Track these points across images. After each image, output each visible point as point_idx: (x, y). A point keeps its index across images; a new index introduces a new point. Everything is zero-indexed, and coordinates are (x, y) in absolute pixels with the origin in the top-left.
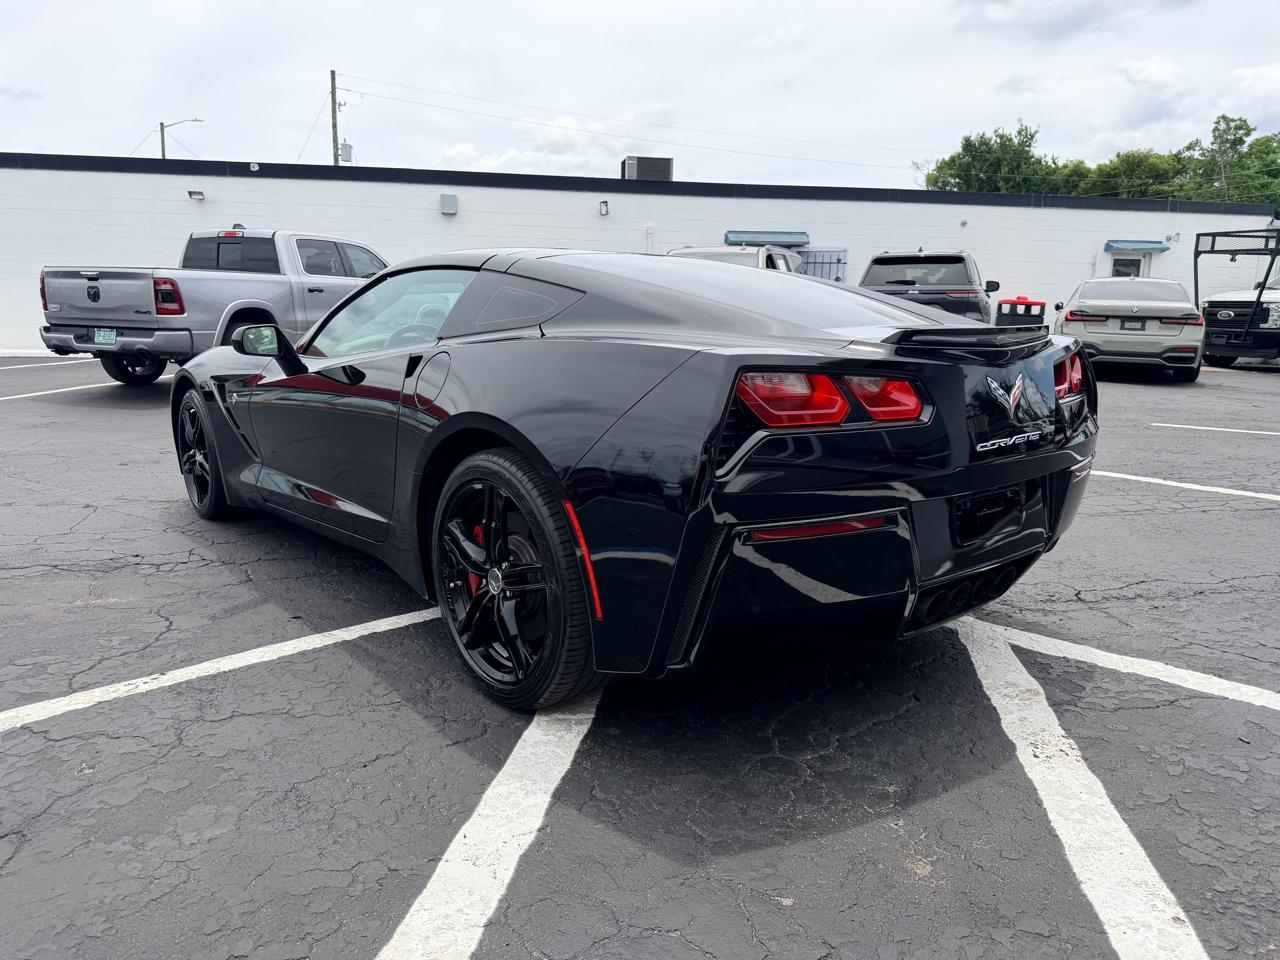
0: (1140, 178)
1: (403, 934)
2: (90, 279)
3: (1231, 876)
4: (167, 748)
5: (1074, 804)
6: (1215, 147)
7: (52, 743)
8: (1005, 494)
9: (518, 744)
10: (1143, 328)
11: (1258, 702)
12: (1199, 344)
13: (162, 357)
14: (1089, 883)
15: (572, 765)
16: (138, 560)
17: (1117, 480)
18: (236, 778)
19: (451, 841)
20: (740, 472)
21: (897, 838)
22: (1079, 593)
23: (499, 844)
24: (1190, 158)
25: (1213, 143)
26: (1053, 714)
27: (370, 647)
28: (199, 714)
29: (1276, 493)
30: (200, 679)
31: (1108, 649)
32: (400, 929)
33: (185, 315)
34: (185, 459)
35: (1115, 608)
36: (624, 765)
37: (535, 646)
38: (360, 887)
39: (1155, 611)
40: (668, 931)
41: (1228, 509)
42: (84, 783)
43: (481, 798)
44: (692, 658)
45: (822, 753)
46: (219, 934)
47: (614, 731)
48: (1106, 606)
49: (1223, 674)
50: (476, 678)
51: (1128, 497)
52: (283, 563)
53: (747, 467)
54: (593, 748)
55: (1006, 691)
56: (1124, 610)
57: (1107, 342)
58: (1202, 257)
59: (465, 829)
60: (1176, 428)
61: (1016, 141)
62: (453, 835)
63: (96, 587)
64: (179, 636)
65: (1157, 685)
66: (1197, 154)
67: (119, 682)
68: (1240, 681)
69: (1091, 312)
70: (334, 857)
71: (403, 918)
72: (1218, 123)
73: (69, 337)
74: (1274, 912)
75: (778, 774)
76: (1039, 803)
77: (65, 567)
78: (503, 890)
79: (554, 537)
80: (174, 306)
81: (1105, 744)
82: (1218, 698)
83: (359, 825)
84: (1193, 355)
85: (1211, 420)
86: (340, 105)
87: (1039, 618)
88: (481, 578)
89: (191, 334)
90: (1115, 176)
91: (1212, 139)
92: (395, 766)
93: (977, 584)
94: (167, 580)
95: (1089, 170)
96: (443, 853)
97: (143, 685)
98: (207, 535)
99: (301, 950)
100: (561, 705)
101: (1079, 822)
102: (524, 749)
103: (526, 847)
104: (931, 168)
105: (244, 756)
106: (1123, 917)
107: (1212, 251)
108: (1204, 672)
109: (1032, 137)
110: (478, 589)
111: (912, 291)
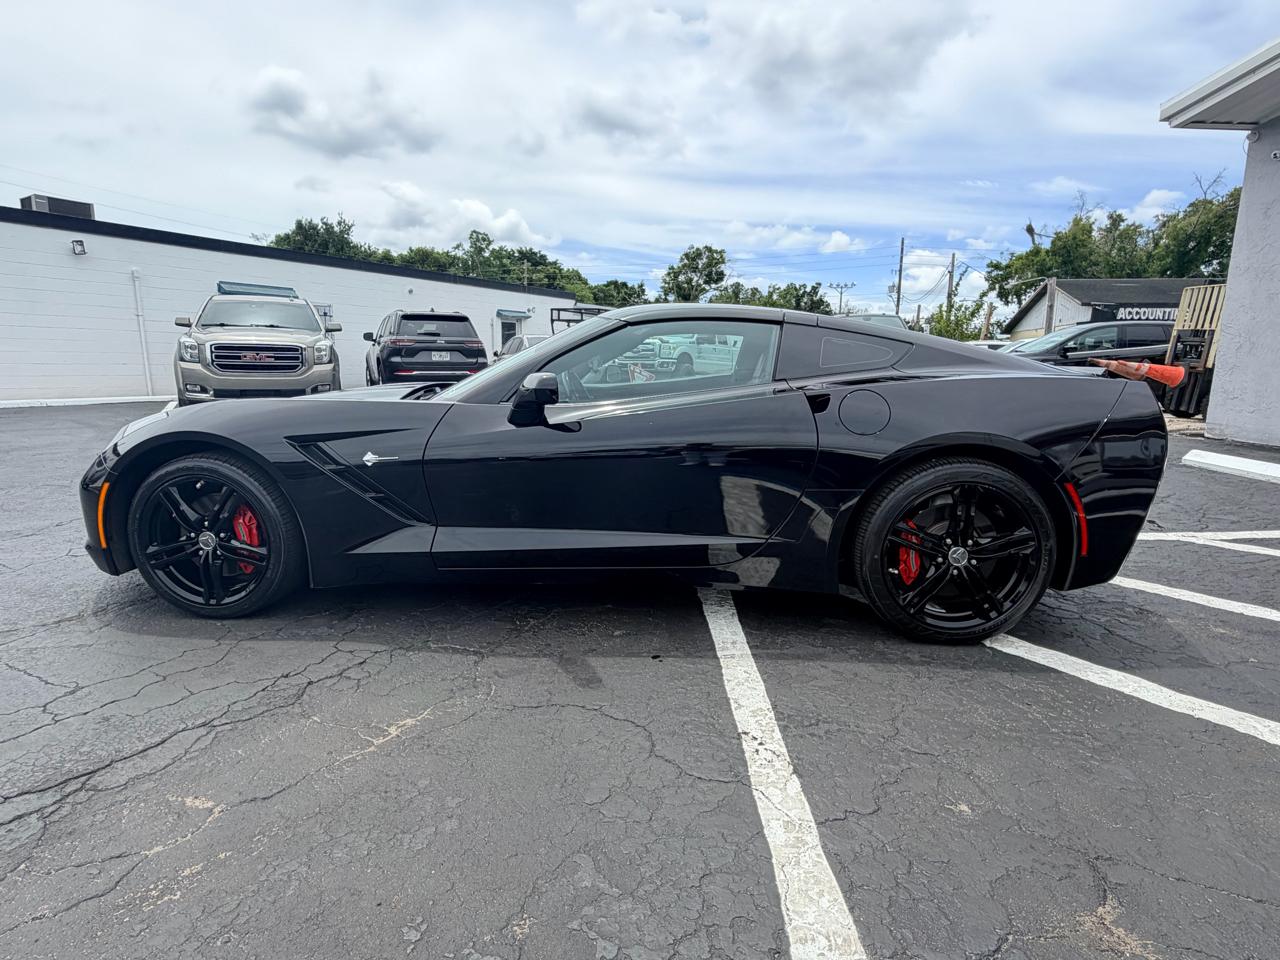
9: (1025, 658)
58: (555, 323)
61: (337, 229)
102: (1035, 659)
107: (559, 320)
109: (350, 228)
111: (441, 341)
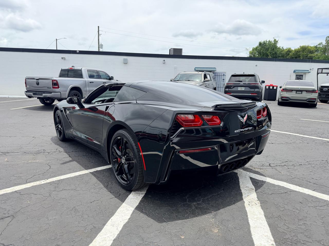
0: (306, 53)
1: (95, 241)
2: (37, 80)
3: (288, 235)
4: (47, 197)
5: (255, 217)
6: (326, 44)
7: (21, 195)
8: (244, 142)
9: (127, 199)
10: (302, 93)
11: (307, 193)
12: (316, 98)
13: (54, 99)
14: (254, 235)
15: (139, 204)
16: (44, 151)
17: (287, 134)
18: (62, 204)
19: (108, 221)
20: (176, 137)
21: (211, 224)
22: (270, 164)
23: (119, 222)
24: (319, 47)
25: (325, 43)
26: (256, 195)
27: (96, 174)
28: (55, 189)
29: (328, 139)
30: (56, 181)
31: (274, 179)
32: (94, 240)
33: (59, 89)
34: (56, 126)
35: (278, 168)
36: (151, 204)
37: (132, 175)
38: (87, 231)
39: (288, 169)
40: (154, 243)
41: (314, 143)
42: (28, 205)
43: (116, 211)
44: (166, 180)
45: (198, 203)
46: (55, 240)
47: (150, 196)
48: (276, 167)
49: (301, 186)
50: (119, 182)
51: (289, 139)
52: (78, 152)
53: (178, 136)
54: (144, 200)
55: (245, 189)
56: (281, 169)
57: (292, 97)
58: (319, 74)
59: (112, 218)
60: (306, 120)
61: (273, 43)
62: (109, 219)
63: (34, 157)
64: (52, 170)
65: (283, 188)
66: (321, 46)
67: (37, 181)
68: (304, 188)
69: (288, 89)
70: (82, 224)
71: (95, 238)
72: (327, 38)
73: (31, 94)
74: (296, 244)
75: (187, 207)
76: (247, 216)
77: (27, 153)
78: (119, 232)
79: (136, 151)
80: (57, 86)
81: (267, 202)
82: (298, 192)
83: (88, 216)
84: (315, 100)
85: (316, 118)
86: (100, 35)
87: (259, 170)
88: (120, 159)
89: (61, 93)
90: (299, 52)
91: (325, 42)
92: (98, 203)
93: (238, 163)
94: (50, 156)
95: (292, 50)
96: (106, 223)
97: (43, 182)
98: (61, 145)
99: (72, 244)
100: (138, 189)
101: (256, 221)
102: (128, 200)
103: (125, 223)
104: (251, 50)
105: (64, 199)
106: (260, 244)
107: (322, 73)
108: (296, 185)
109: (277, 42)
110: (120, 161)
111: (241, 83)
